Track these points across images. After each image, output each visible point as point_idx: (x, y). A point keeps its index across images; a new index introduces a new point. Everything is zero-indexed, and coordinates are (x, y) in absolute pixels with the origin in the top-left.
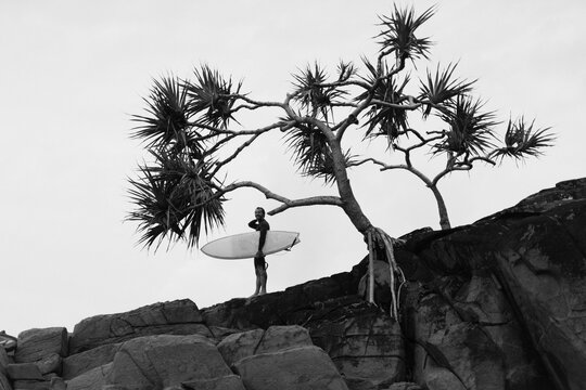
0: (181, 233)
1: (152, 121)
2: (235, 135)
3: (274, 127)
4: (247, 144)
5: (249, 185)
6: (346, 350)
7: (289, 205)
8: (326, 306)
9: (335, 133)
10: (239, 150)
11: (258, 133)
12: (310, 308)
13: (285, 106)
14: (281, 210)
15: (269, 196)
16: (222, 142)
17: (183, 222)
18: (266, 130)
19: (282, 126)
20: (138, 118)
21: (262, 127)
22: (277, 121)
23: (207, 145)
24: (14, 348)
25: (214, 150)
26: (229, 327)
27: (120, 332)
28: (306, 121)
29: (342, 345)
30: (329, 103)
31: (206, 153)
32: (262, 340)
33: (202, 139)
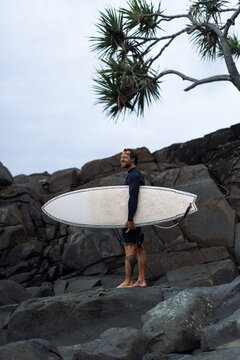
0: (132, 108)
1: (102, 39)
2: (158, 40)
3: (183, 31)
4: (167, 46)
5: (171, 72)
6: (234, 178)
7: (197, 83)
8: (226, 147)
9: (223, 31)
10: (163, 50)
11: (173, 37)
12: (216, 149)
13: (189, 16)
14: (193, 87)
15: (184, 78)
16: (151, 46)
17: (132, 101)
18: (178, 34)
19: (188, 30)
20: (93, 39)
21: (175, 33)
22: (185, 27)
23: (142, 49)
24: (47, 184)
25: (146, 52)
26: (170, 163)
27: (107, 170)
28: (203, 25)
29: (231, 175)
30: (217, 10)
31: (143, 54)
32: (179, 176)
33: (139, 44)
